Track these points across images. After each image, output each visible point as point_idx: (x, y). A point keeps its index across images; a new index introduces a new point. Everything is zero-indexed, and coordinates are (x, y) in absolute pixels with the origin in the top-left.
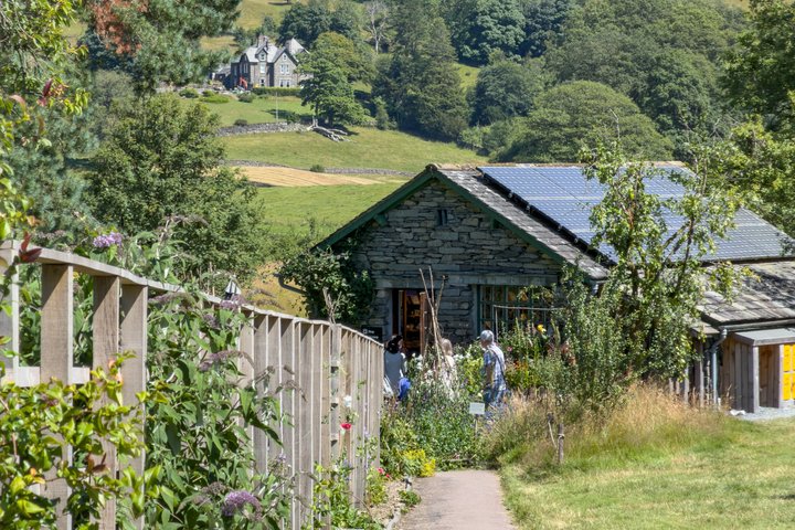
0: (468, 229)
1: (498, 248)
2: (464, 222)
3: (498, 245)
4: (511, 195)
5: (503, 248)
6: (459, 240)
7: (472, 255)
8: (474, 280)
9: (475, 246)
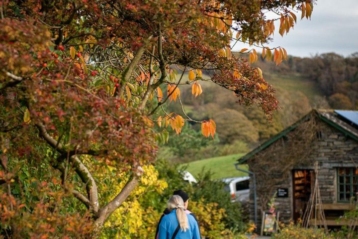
0: (332, 141)
1: (349, 149)
2: (331, 137)
3: (349, 147)
4: (352, 124)
5: (351, 149)
6: (328, 145)
7: (335, 153)
8: (336, 165)
9: (336, 148)
